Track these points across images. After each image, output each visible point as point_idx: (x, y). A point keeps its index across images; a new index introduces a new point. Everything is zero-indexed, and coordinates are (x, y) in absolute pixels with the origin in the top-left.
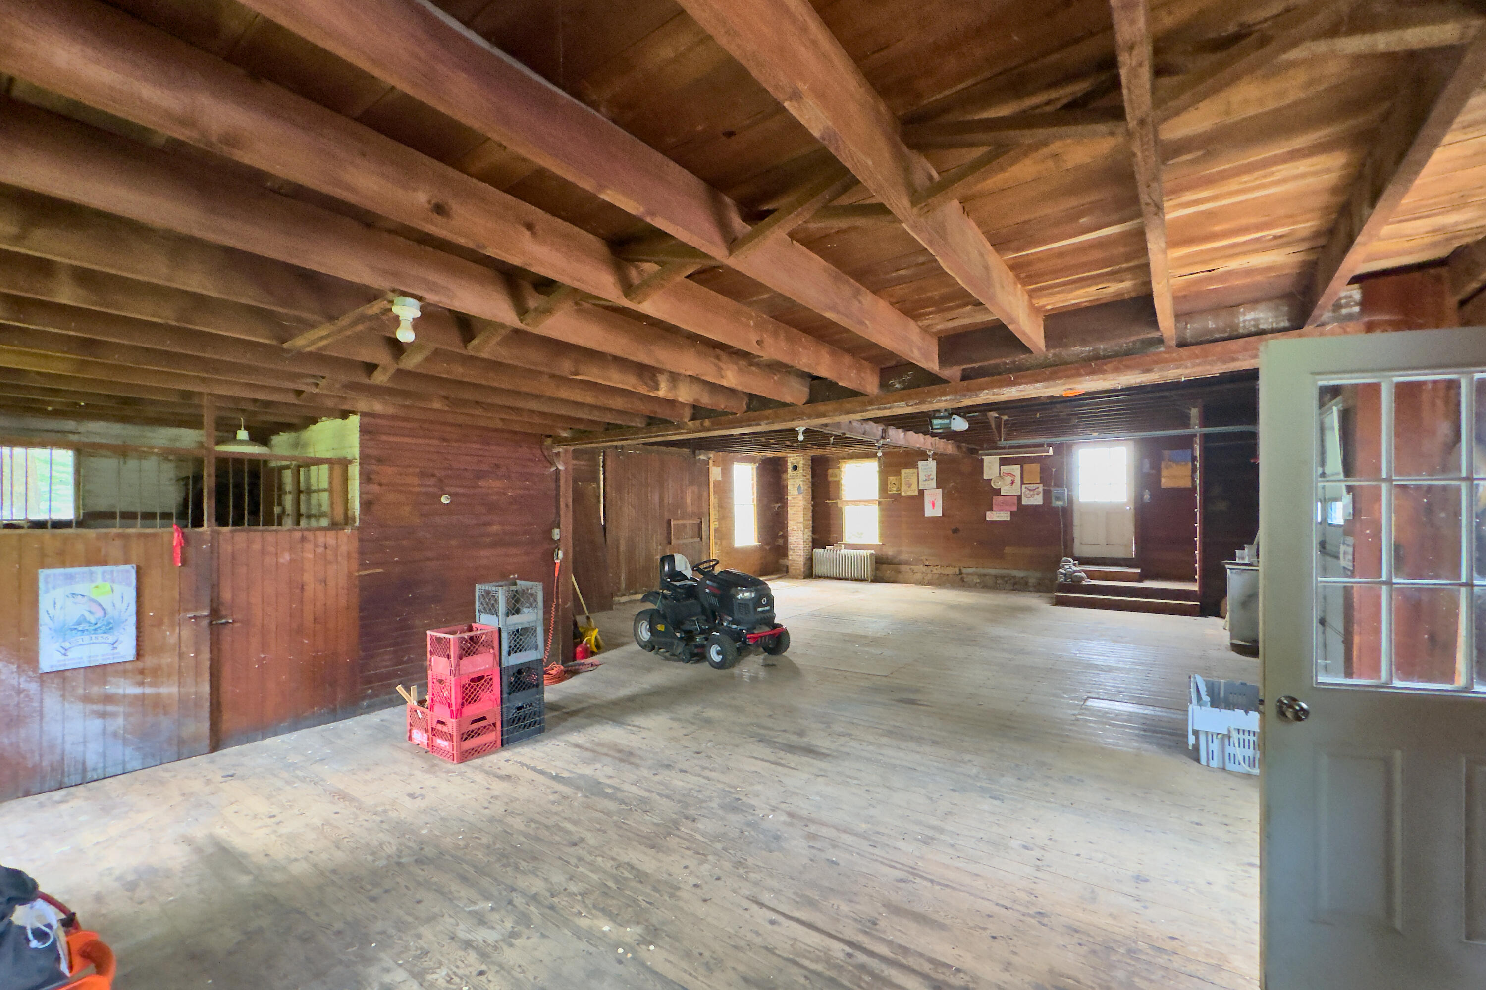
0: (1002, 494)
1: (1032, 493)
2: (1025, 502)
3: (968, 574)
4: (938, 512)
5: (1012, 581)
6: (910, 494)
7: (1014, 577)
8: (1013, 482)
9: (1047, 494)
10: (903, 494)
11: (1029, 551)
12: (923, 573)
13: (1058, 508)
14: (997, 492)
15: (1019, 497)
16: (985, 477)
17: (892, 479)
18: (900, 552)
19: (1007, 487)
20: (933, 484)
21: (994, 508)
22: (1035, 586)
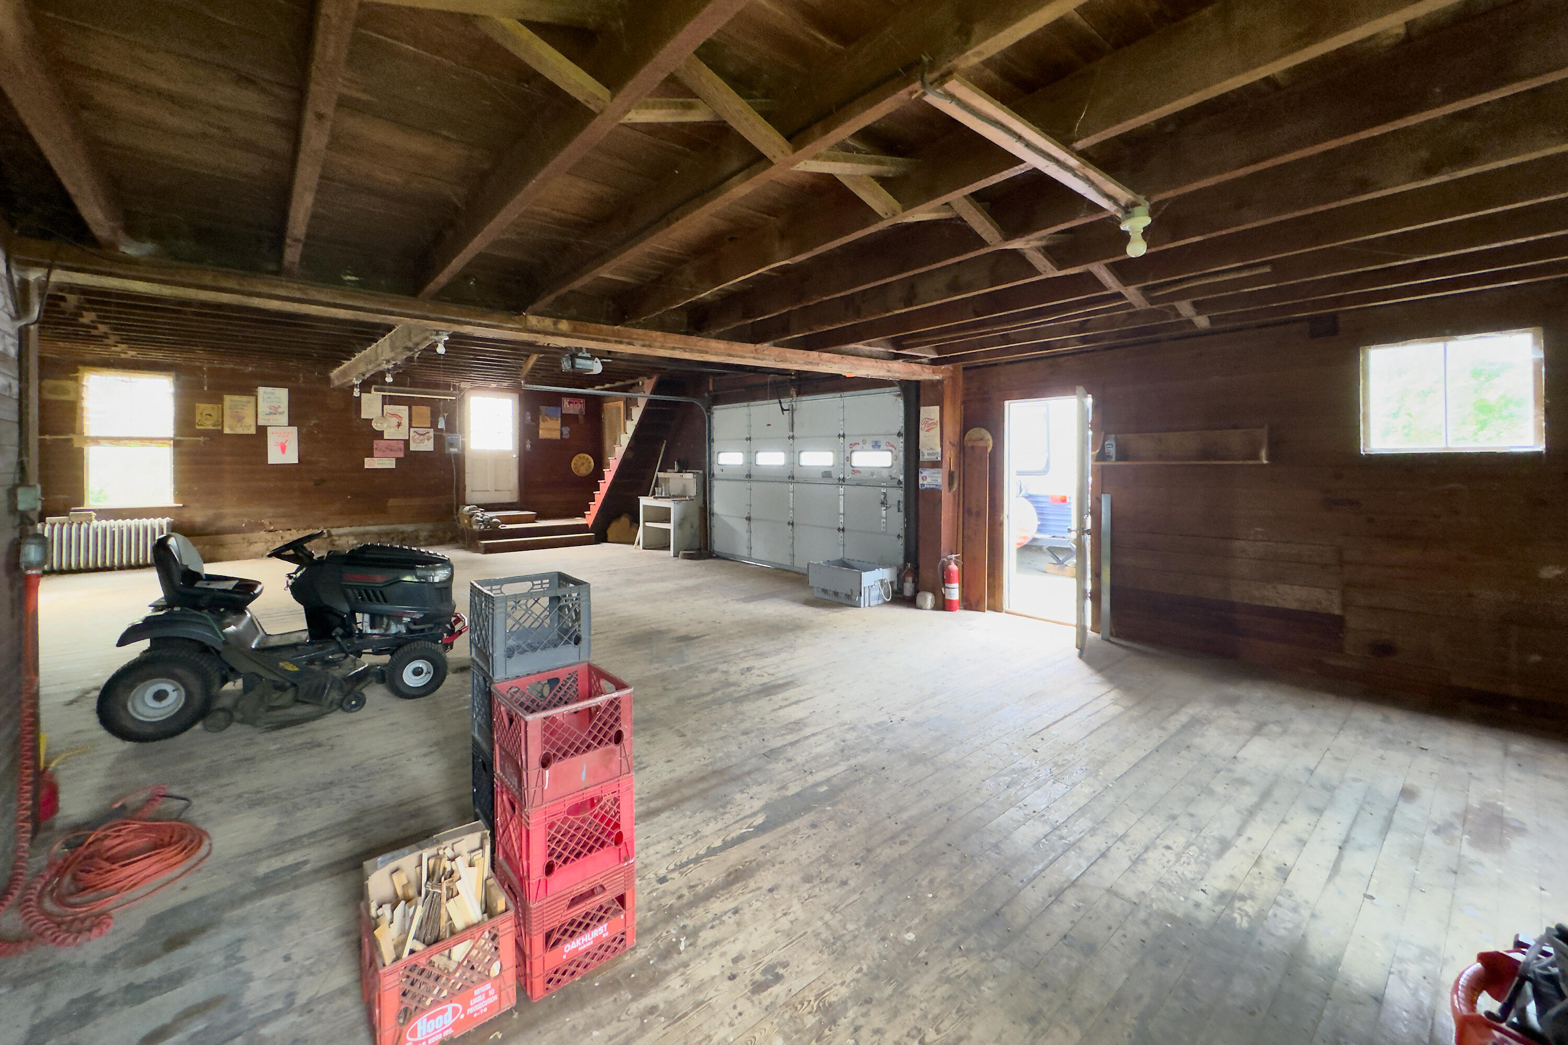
0: (386, 437)
1: (422, 437)
2: (413, 447)
3: (340, 536)
4: (292, 457)
5: (400, 536)
6: (240, 431)
7: (402, 533)
8: (399, 425)
9: (439, 440)
10: (227, 431)
11: (417, 502)
12: (266, 542)
13: (450, 454)
14: (380, 435)
15: (407, 443)
16: (363, 416)
17: (203, 408)
18: (220, 517)
19: (392, 430)
20: (284, 419)
21: (376, 453)
22: (426, 540)
